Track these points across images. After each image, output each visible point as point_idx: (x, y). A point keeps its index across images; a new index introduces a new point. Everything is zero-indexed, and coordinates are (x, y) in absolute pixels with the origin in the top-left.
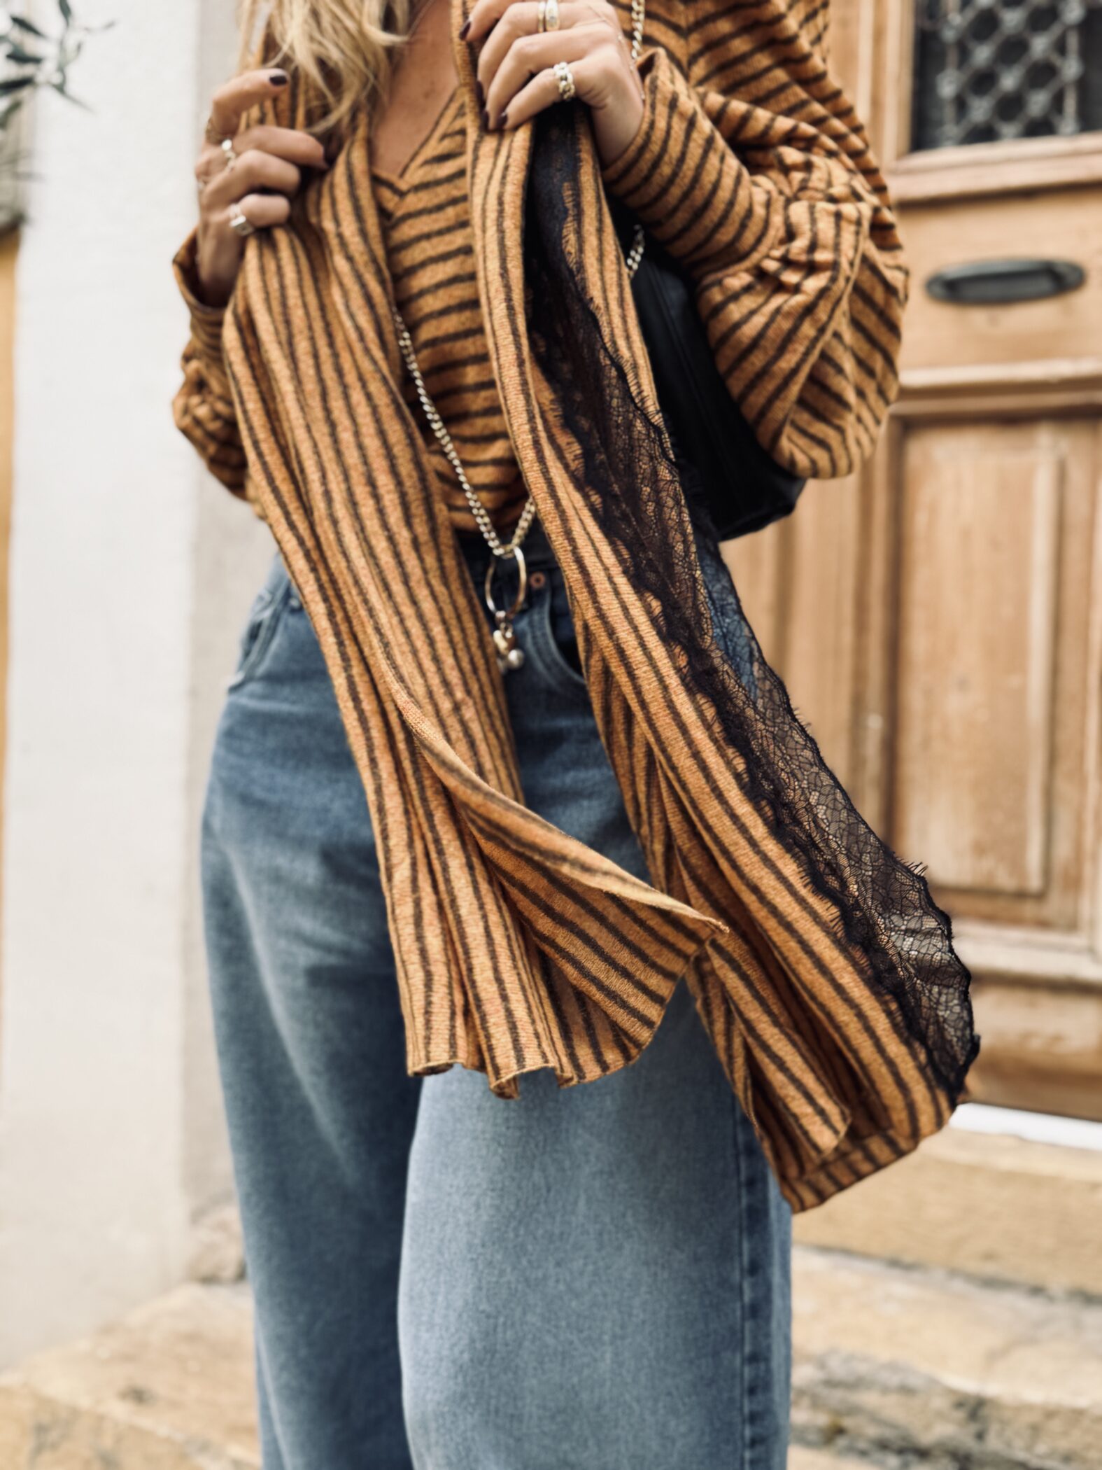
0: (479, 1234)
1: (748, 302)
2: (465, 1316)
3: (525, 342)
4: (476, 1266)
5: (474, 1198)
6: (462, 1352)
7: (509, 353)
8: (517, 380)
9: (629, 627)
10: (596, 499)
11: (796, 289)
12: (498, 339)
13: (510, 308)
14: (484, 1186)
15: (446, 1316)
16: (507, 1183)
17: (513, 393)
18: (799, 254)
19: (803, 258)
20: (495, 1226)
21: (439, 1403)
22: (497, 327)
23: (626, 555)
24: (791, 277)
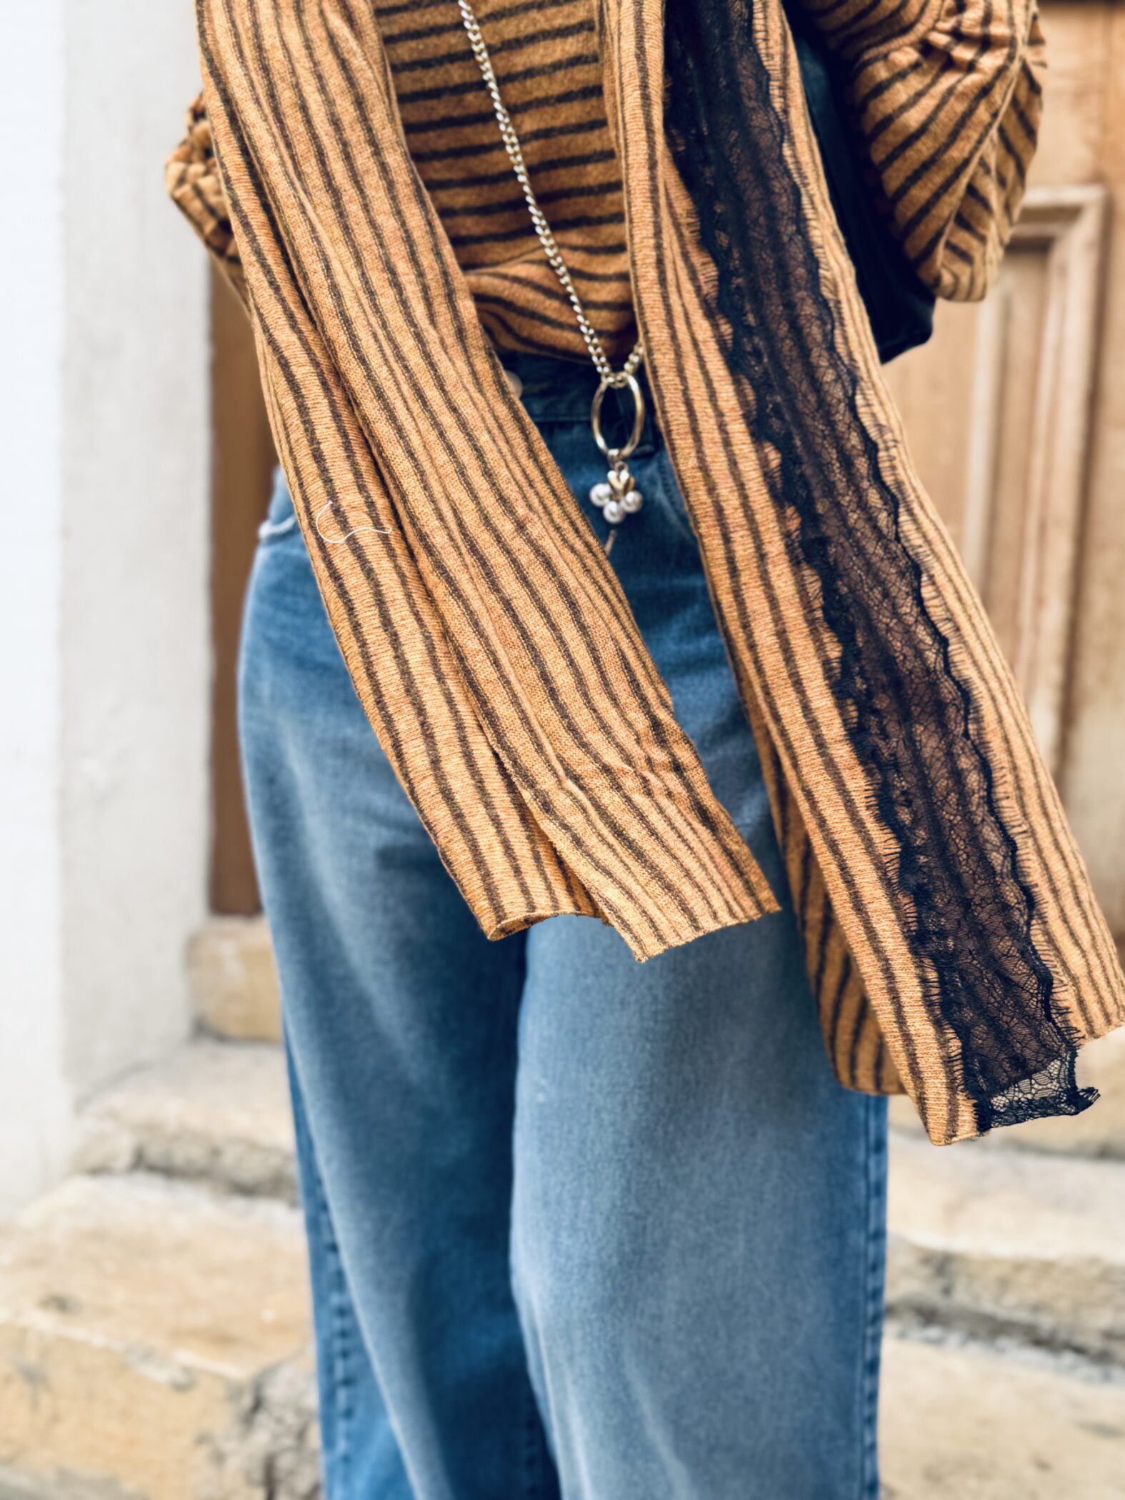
0: (627, 1133)
1: (915, 82)
2: (613, 1219)
3: (660, 139)
4: (624, 1166)
5: (620, 1097)
6: (610, 1257)
7: (640, 152)
8: (646, 185)
9: (733, 484)
10: (726, 329)
11: (971, 67)
12: (629, 133)
13: (646, 98)
14: (632, 1083)
15: (591, 1221)
16: (656, 1080)
17: (639, 200)
18: (974, 26)
19: (977, 31)
20: (644, 1124)
21: (585, 1311)
22: (628, 119)
23: (751, 396)
24: (963, 53)
